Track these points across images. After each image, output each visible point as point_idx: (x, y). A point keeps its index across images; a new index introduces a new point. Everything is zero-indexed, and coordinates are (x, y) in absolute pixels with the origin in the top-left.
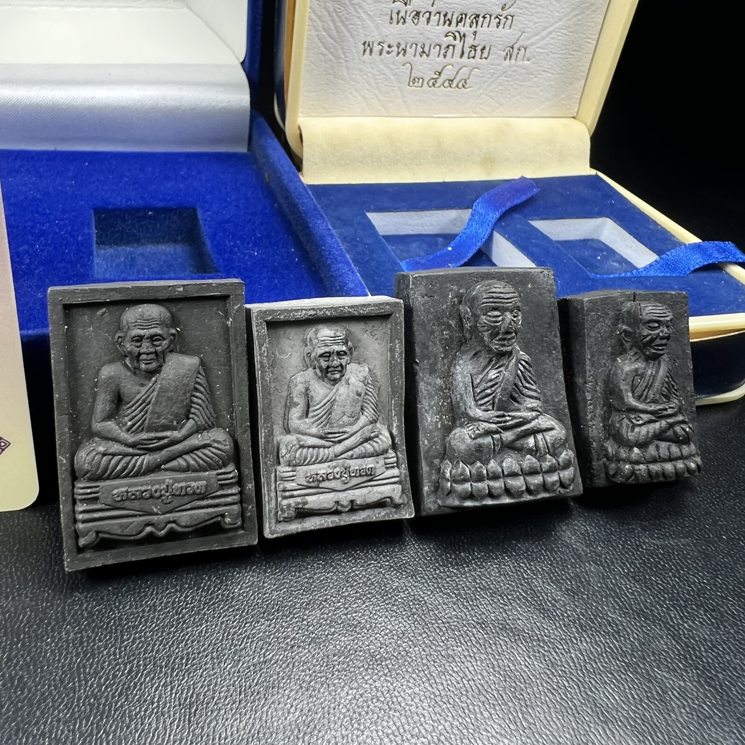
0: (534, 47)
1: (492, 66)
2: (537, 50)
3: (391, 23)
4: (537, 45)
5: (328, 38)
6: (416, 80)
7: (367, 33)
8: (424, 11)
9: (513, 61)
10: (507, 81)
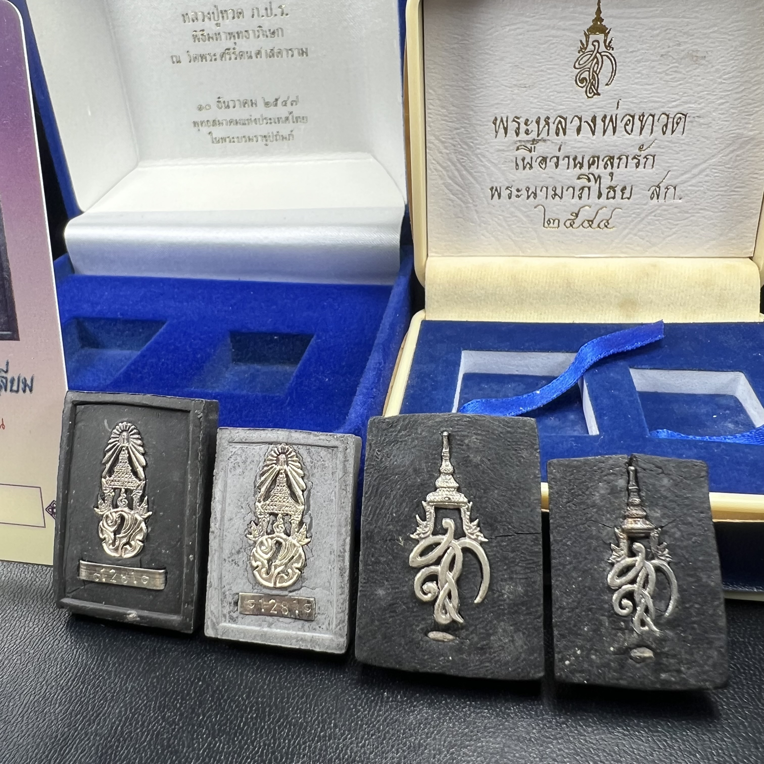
0: (685, 185)
1: (638, 206)
2: (689, 188)
3: (517, 169)
4: (690, 183)
5: (455, 185)
6: (552, 221)
7: (493, 179)
8: (550, 156)
9: (661, 200)
10: (657, 220)
